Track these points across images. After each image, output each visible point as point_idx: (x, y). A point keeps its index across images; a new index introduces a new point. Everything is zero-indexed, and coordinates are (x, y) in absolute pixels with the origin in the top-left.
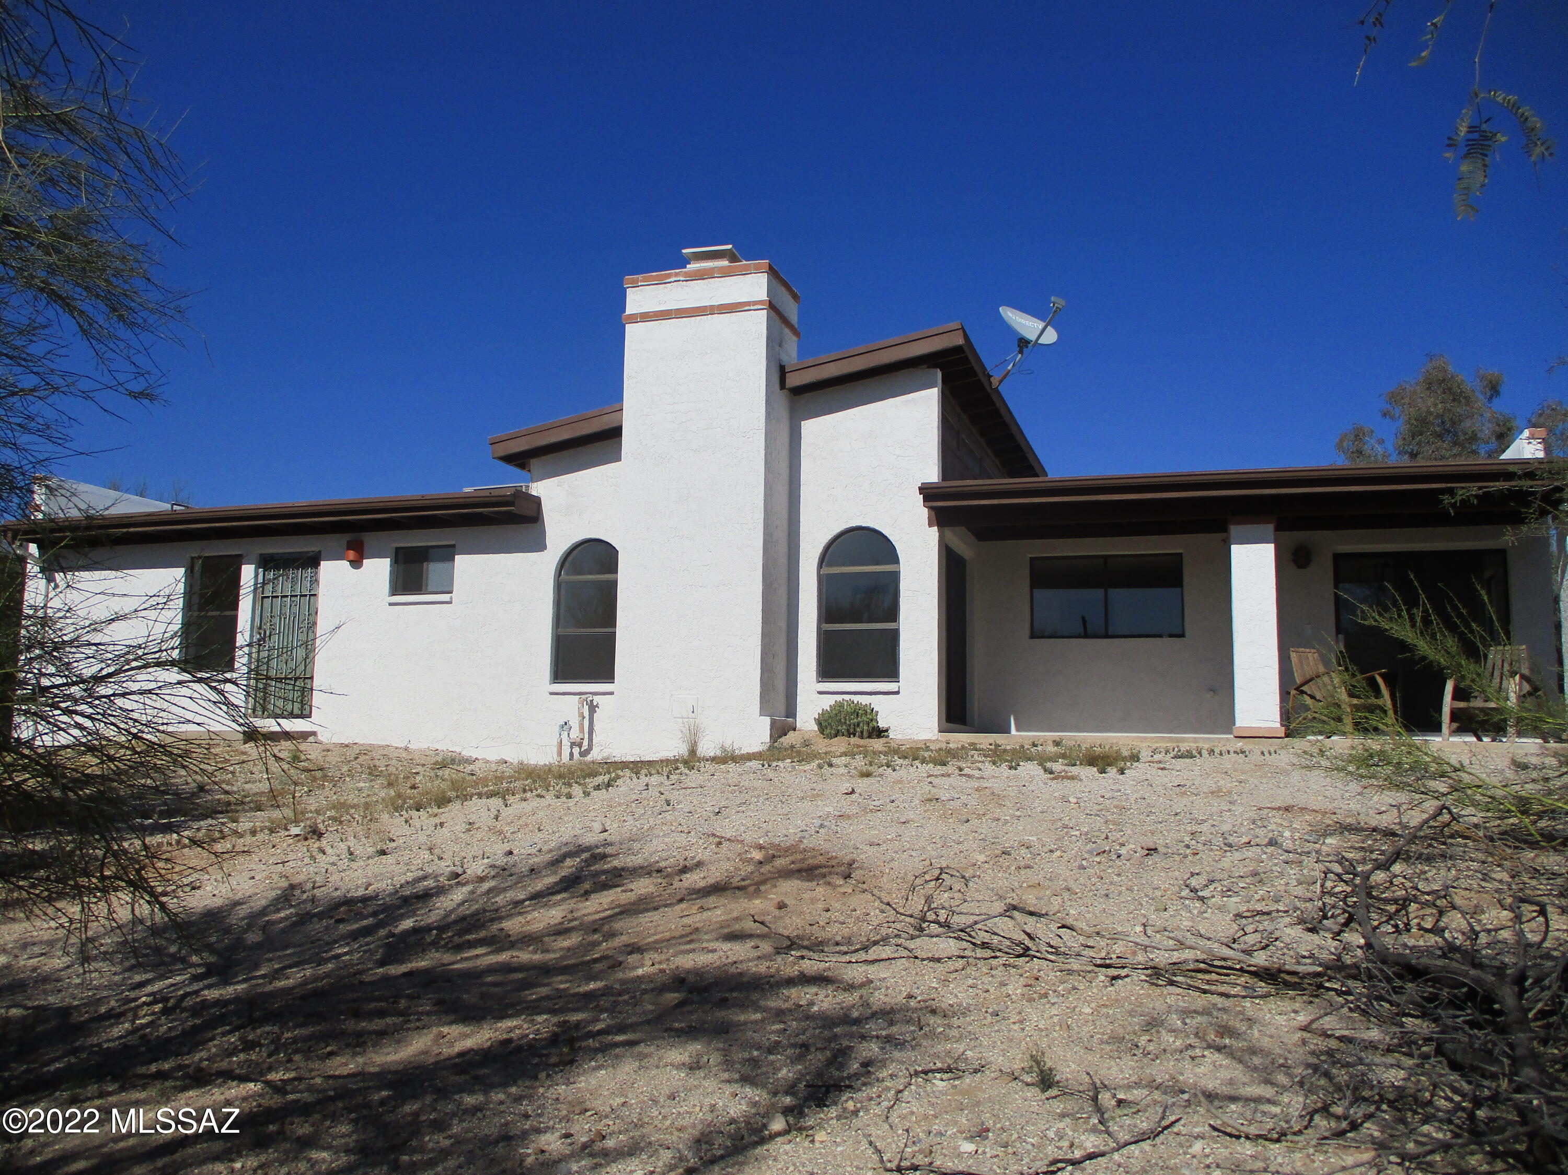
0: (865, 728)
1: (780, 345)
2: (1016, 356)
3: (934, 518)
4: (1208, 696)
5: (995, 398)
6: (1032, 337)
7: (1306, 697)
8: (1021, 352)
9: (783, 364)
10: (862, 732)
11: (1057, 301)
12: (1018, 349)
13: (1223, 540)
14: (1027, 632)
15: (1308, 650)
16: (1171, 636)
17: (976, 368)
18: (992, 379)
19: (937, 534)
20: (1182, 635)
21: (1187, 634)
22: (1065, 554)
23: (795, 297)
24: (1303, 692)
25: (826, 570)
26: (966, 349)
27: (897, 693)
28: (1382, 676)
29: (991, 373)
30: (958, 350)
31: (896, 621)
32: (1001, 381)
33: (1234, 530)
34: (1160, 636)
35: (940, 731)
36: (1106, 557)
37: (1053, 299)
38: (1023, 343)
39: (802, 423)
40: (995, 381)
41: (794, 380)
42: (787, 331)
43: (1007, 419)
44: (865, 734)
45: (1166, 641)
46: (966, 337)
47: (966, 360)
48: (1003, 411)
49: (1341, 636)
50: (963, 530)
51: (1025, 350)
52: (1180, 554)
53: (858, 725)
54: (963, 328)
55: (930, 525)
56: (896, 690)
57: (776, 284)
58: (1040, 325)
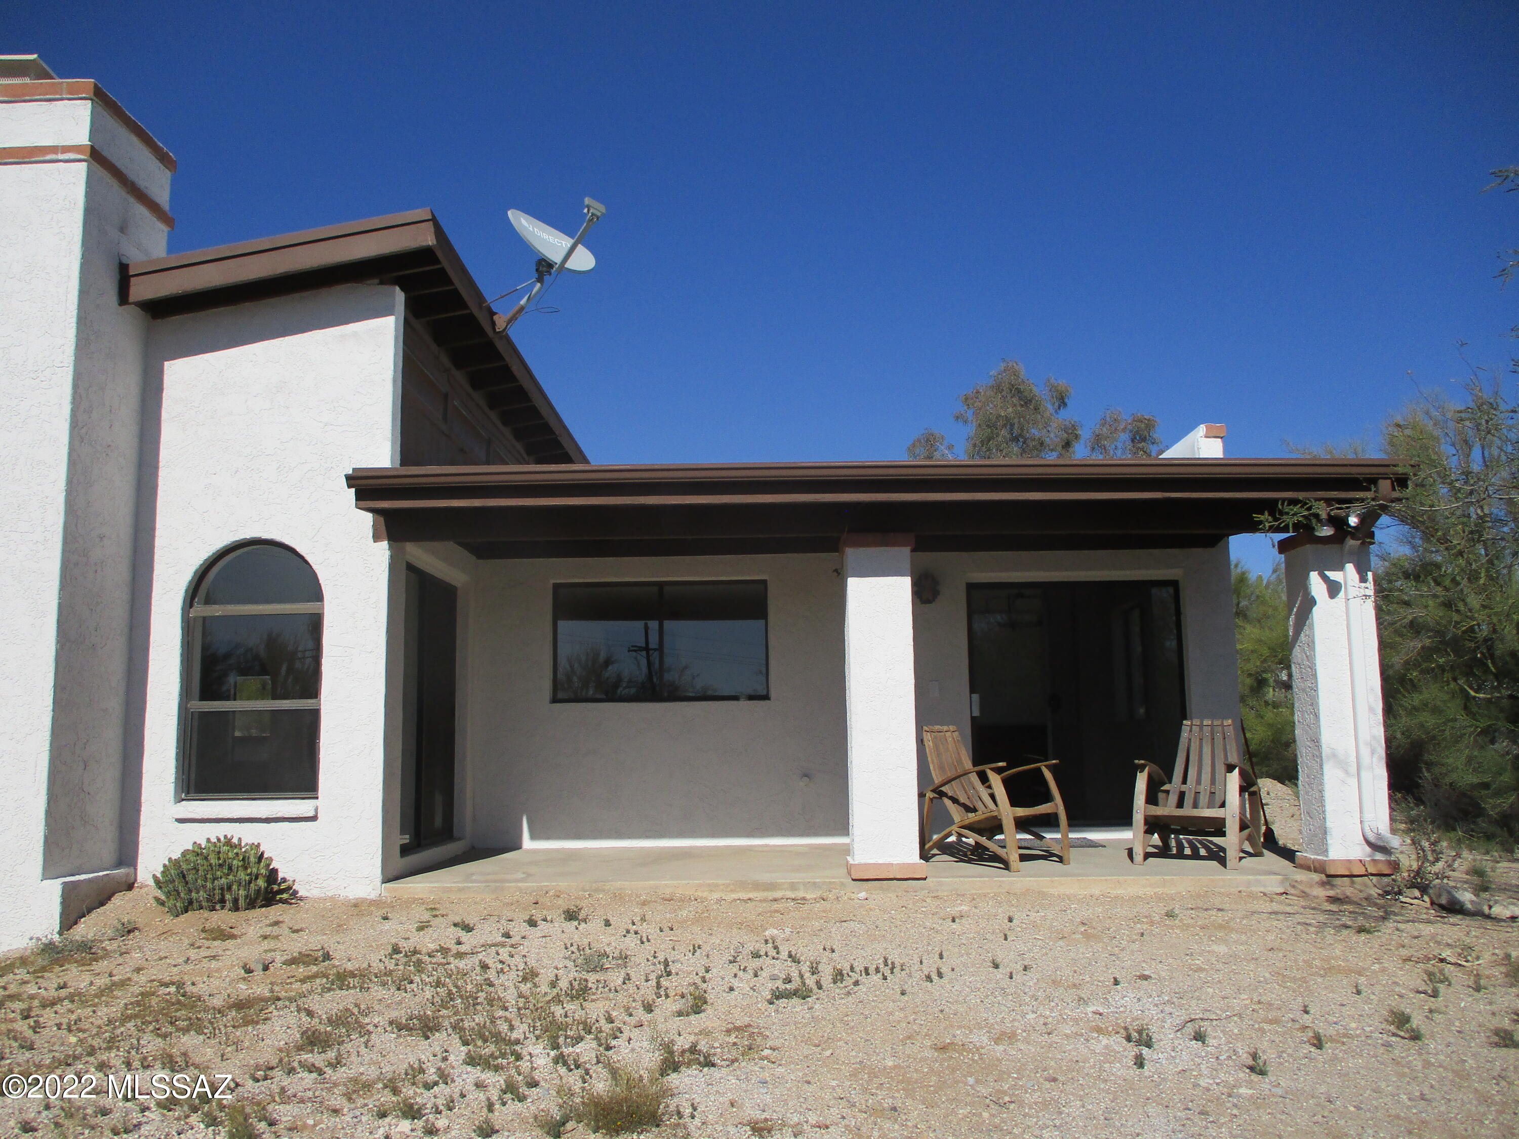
0: (242, 892)
1: (122, 230)
2: (532, 286)
3: (383, 528)
4: (801, 784)
5: (500, 346)
6: (556, 258)
7: (947, 802)
8: (540, 279)
9: (125, 261)
10: (236, 901)
11: (594, 207)
12: (536, 276)
13: (836, 571)
14: (547, 693)
15: (945, 728)
16: (751, 698)
17: (464, 293)
18: (495, 318)
19: (387, 553)
20: (766, 697)
21: (773, 694)
22: (602, 580)
23: (163, 158)
24: (942, 794)
25: (200, 610)
26: (440, 254)
27: (314, 818)
28: (1053, 769)
29: (494, 310)
30: (423, 255)
31: (317, 698)
32: (510, 321)
33: (852, 554)
34: (735, 698)
35: (387, 880)
36: (661, 585)
37: (587, 201)
38: (544, 267)
39: (166, 363)
40: (500, 322)
41: (142, 290)
42: (141, 211)
43: (526, 384)
44: (242, 902)
45: (744, 705)
46: (439, 232)
47: (442, 276)
48: (515, 369)
49: (976, 697)
50: (450, 545)
51: (546, 278)
52: (764, 582)
53: (229, 888)
54: (434, 220)
55: (376, 538)
56: (311, 814)
57: (110, 122)
58: (565, 242)
